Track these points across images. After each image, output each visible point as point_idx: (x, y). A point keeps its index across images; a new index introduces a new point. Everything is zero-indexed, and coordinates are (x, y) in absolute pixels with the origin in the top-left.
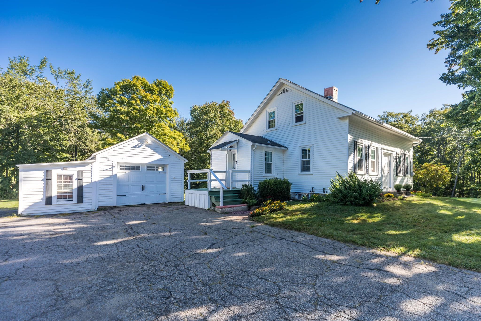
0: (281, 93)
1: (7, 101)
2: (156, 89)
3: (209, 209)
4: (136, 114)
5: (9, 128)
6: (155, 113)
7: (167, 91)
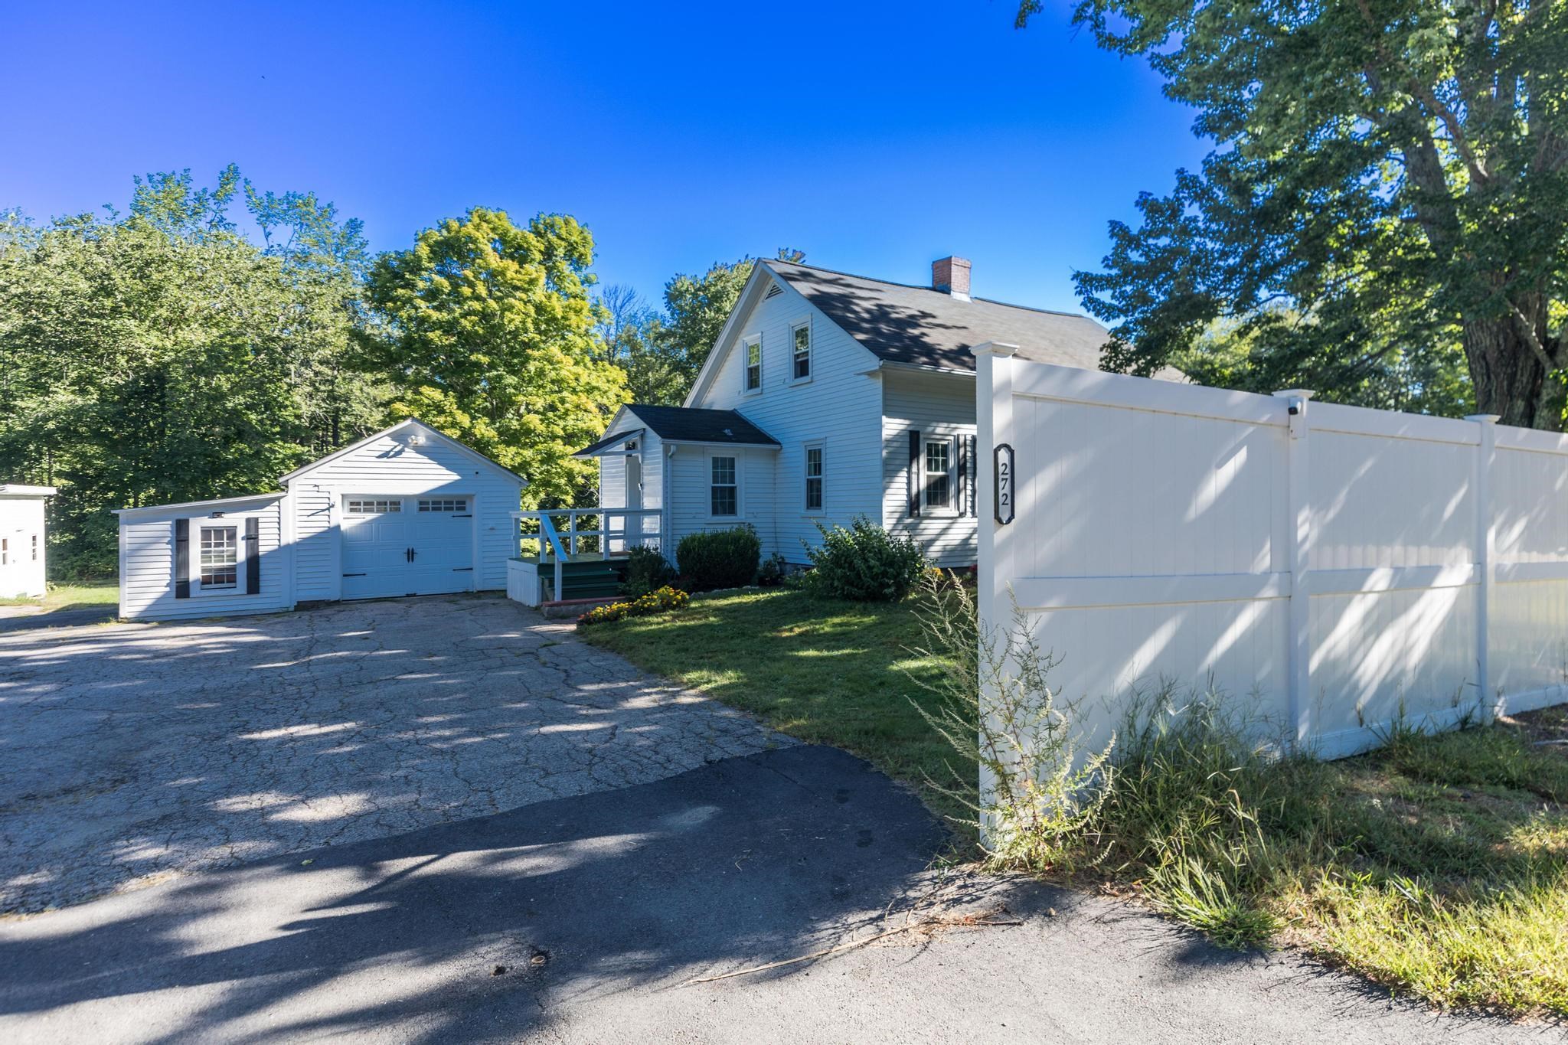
0: (770, 296)
1: (128, 306)
2: (536, 244)
3: (537, 608)
4: (474, 326)
5: (136, 381)
6: (529, 320)
7: (571, 248)
